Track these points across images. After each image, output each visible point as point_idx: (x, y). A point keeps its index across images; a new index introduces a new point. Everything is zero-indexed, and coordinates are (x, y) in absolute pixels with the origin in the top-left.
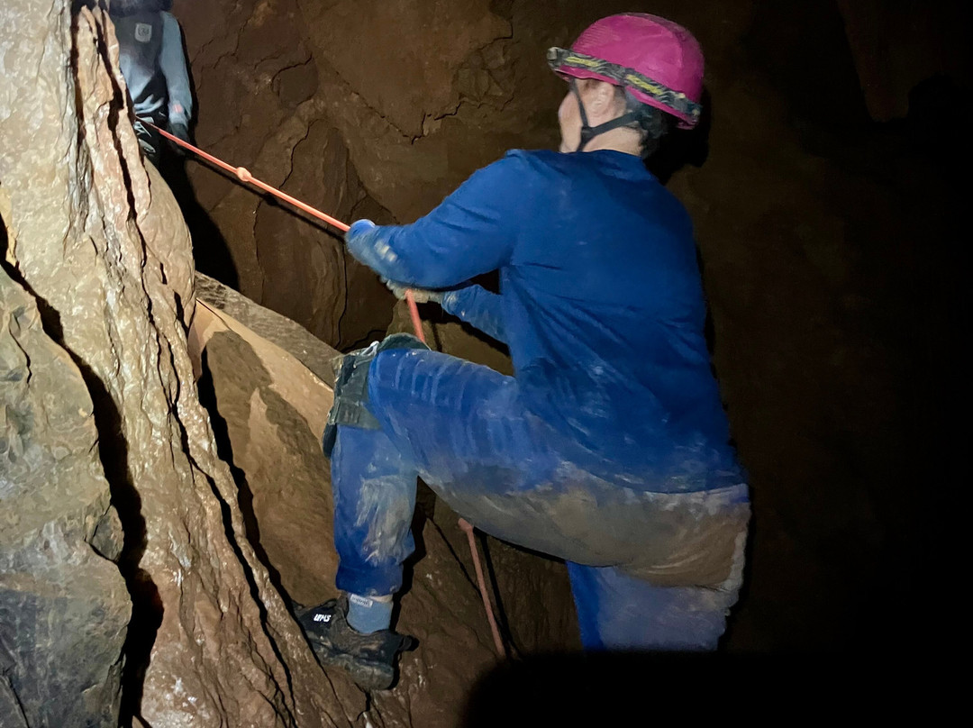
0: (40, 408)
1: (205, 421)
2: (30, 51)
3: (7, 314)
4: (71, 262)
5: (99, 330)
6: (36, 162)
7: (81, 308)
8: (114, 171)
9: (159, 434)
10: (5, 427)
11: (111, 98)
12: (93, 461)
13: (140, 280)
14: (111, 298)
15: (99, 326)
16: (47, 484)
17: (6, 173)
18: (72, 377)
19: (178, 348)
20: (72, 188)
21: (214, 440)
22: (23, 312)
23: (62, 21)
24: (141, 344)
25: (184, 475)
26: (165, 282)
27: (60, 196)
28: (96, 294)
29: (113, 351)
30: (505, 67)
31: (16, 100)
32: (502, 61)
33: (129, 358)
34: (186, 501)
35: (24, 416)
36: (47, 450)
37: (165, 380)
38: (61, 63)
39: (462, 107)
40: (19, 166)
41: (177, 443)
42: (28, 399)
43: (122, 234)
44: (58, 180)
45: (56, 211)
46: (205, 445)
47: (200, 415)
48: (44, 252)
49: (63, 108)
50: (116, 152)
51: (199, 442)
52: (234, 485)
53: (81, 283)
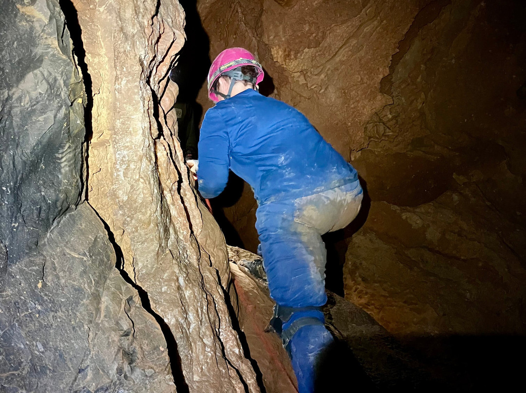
0: (140, 349)
1: (236, 338)
2: (135, 167)
3: (124, 301)
4: (161, 264)
5: (176, 298)
6: (141, 218)
7: (166, 287)
8: (182, 214)
9: (209, 350)
10: (122, 362)
11: (178, 179)
12: (167, 375)
13: (198, 267)
14: (181, 281)
15: (175, 296)
16: (144, 389)
17: (127, 225)
18: (156, 330)
19: (219, 300)
20: (160, 227)
21: (242, 348)
22: (132, 299)
23: (150, 149)
24: (198, 302)
25: (224, 371)
26: (211, 266)
27: (153, 233)
28: (173, 279)
29: (183, 308)
30: (392, 119)
31: (130, 191)
32: (390, 116)
33: (192, 310)
34: (225, 386)
35: (131, 354)
36: (143, 372)
37: (212, 319)
38: (150, 169)
39: (370, 143)
40: (133, 221)
41: (220, 353)
42: (134, 345)
43: (188, 244)
44: (152, 225)
45: (152, 240)
46: (237, 351)
47: (233, 335)
48: (147, 261)
49: (152, 191)
50: (182, 205)
51: (234, 350)
52: (254, 372)
53: (166, 275)
